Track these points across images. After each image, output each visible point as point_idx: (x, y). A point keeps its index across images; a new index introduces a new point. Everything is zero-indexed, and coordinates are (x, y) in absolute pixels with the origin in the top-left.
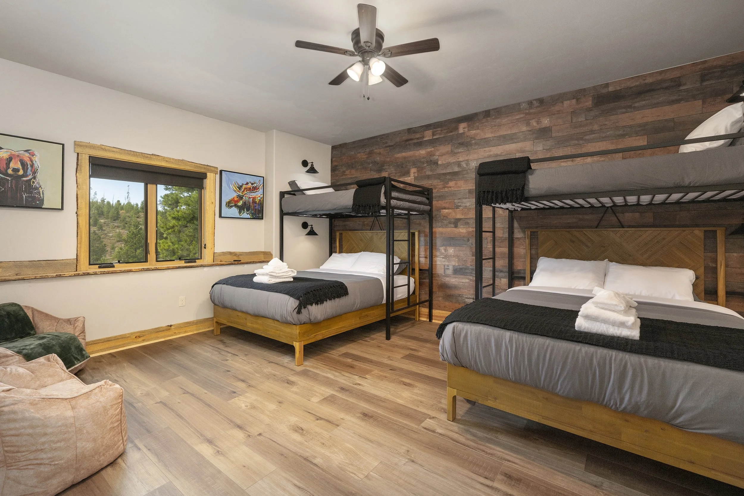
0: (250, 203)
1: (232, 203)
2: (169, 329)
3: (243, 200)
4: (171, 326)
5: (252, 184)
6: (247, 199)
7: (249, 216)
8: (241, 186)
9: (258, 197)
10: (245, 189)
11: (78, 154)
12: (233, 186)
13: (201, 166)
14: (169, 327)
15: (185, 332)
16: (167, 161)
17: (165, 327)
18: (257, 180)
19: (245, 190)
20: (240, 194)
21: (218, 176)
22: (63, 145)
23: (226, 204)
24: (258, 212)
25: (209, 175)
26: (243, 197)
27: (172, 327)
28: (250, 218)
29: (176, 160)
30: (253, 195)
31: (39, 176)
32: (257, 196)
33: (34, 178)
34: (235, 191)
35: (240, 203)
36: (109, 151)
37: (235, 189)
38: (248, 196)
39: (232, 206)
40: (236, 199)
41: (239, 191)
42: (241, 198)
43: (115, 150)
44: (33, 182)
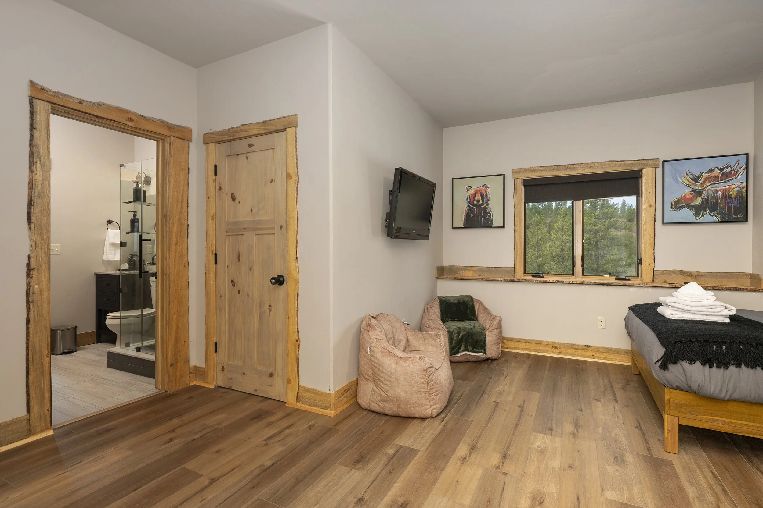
0: (717, 199)
1: (682, 203)
2: (586, 350)
3: (703, 196)
4: (588, 346)
5: (722, 169)
6: (711, 193)
7: (715, 219)
8: (699, 177)
9: (734, 188)
10: (706, 179)
11: (515, 179)
12: (683, 179)
13: (633, 162)
14: (586, 347)
15: (605, 358)
16: (590, 167)
17: (581, 346)
18: (732, 161)
19: (707, 181)
20: (697, 188)
21: (659, 170)
22: (504, 175)
23: (672, 206)
24: (734, 211)
25: (644, 171)
26: (702, 192)
27: (589, 348)
28: (719, 222)
29: (601, 163)
30: (724, 186)
31: (490, 203)
32: (734, 186)
33: (488, 205)
34: (687, 185)
35: (698, 201)
36: (537, 171)
37: (687, 183)
38: (712, 189)
39: (682, 207)
40: (688, 196)
41: (694, 184)
42: (698, 193)
43: (541, 168)
44: (487, 208)
